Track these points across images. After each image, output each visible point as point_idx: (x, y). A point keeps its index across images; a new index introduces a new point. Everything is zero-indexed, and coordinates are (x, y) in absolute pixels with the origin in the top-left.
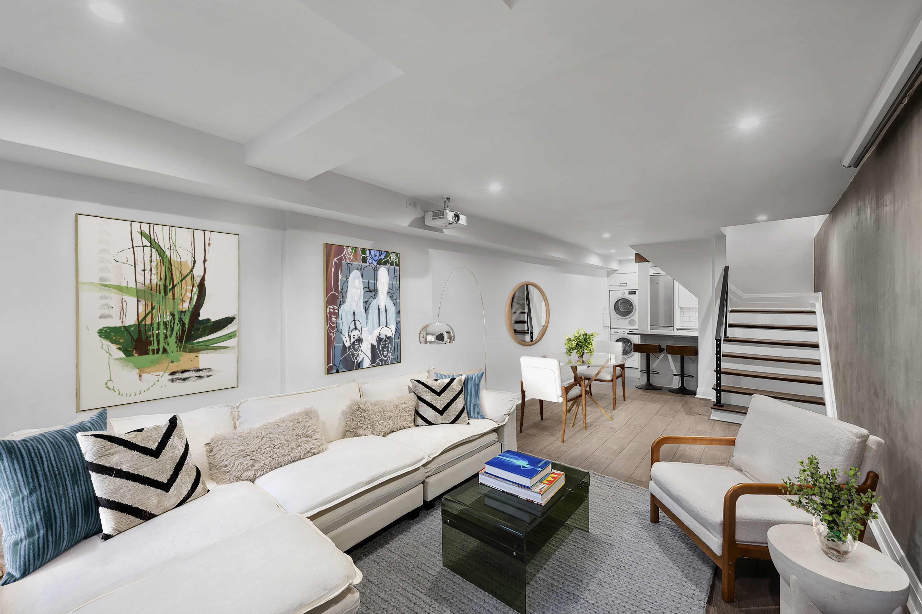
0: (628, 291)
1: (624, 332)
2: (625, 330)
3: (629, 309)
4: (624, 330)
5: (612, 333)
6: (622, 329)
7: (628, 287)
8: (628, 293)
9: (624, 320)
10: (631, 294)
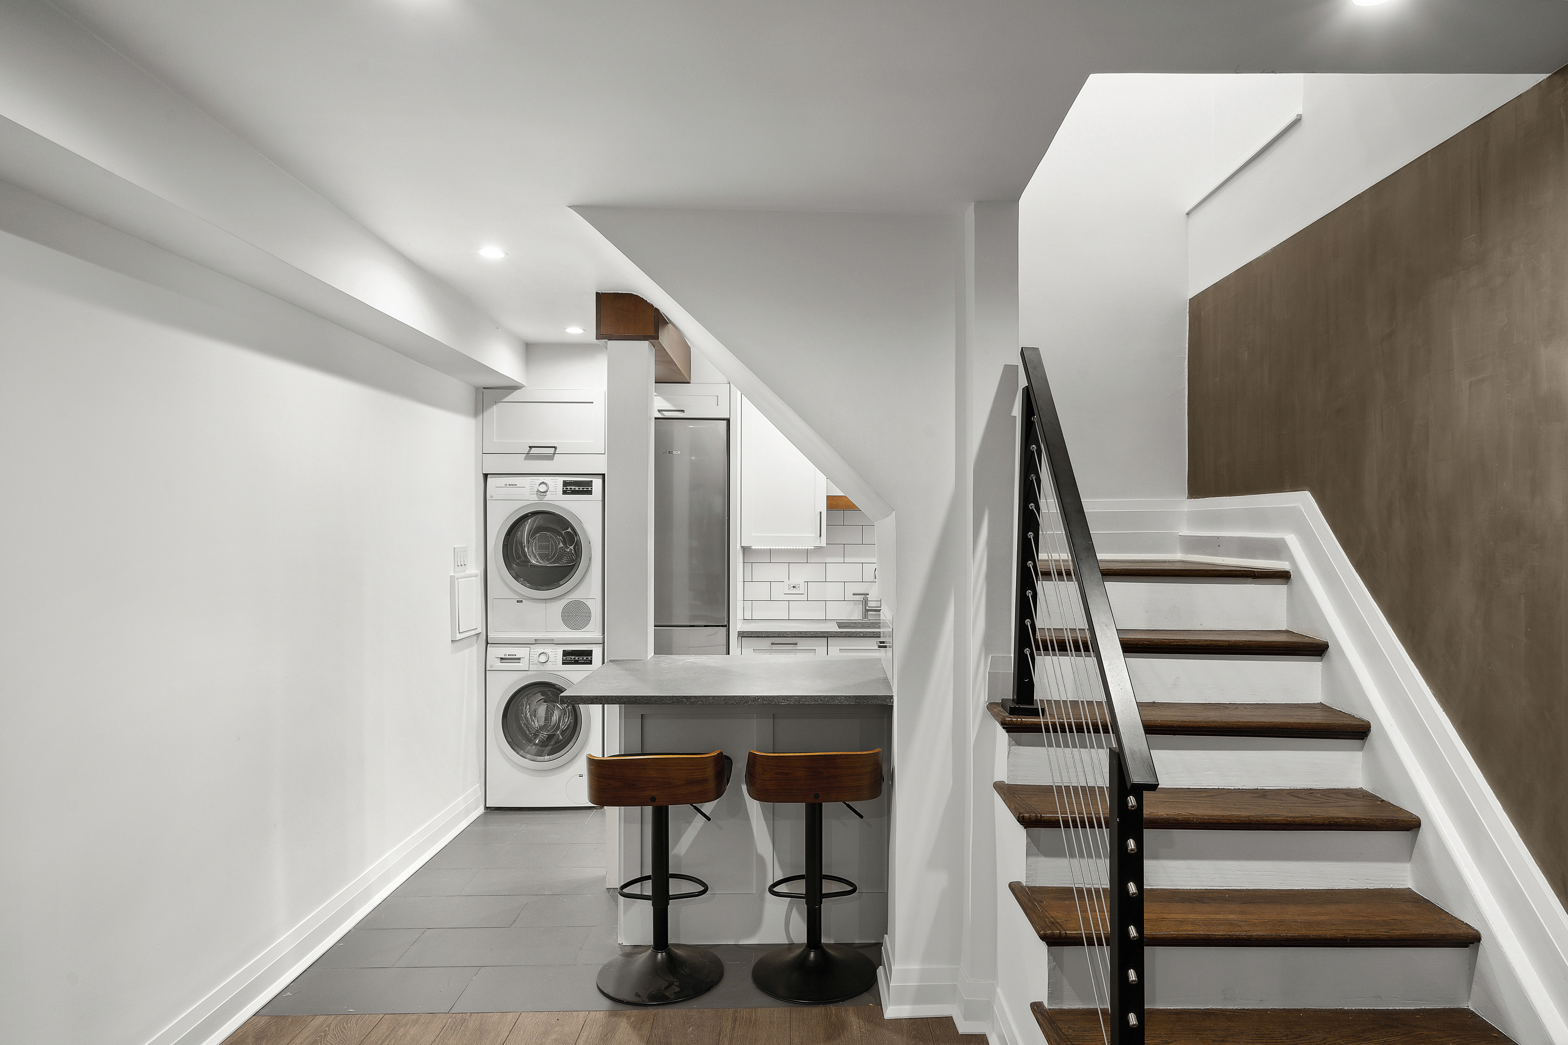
0: (561, 480)
1: (543, 659)
2: (548, 649)
3: (561, 555)
4: (539, 649)
5: (494, 662)
6: (537, 642)
7: (560, 464)
8: (560, 488)
9: (541, 606)
10: (574, 492)
